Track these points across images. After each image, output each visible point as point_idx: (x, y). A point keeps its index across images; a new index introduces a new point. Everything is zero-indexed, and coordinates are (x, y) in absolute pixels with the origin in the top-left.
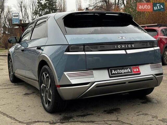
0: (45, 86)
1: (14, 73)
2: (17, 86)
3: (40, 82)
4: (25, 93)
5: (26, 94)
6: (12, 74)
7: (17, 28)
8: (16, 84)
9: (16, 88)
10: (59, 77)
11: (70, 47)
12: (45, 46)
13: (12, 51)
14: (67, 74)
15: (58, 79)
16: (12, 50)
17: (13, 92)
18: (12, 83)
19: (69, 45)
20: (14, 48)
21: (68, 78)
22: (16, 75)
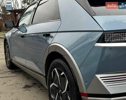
0: (57, 86)
1: (12, 60)
2: (14, 74)
3: (49, 80)
4: (25, 84)
5: (27, 87)
6: (9, 60)
7: (9, 15)
8: (13, 71)
9: (14, 77)
10: (86, 82)
11: (106, 35)
12: (57, 32)
13: (9, 36)
14: (100, 78)
15: (85, 84)
16: (8, 34)
17: (11, 83)
18: (9, 70)
19: (104, 31)
20: (11, 33)
21: (104, 84)
22: (13, 62)
